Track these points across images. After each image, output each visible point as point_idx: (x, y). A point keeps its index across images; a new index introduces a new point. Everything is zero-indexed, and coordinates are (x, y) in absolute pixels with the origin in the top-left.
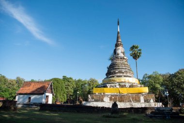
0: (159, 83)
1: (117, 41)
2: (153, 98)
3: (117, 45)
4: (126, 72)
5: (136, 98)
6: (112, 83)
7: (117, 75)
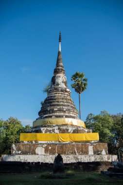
0: (108, 127)
1: (58, 65)
2: (105, 149)
3: (56, 71)
4: (69, 110)
5: (82, 148)
6: (49, 126)
7: (55, 114)
